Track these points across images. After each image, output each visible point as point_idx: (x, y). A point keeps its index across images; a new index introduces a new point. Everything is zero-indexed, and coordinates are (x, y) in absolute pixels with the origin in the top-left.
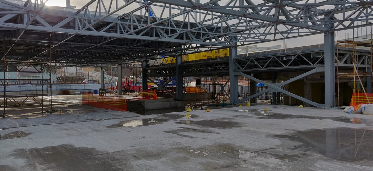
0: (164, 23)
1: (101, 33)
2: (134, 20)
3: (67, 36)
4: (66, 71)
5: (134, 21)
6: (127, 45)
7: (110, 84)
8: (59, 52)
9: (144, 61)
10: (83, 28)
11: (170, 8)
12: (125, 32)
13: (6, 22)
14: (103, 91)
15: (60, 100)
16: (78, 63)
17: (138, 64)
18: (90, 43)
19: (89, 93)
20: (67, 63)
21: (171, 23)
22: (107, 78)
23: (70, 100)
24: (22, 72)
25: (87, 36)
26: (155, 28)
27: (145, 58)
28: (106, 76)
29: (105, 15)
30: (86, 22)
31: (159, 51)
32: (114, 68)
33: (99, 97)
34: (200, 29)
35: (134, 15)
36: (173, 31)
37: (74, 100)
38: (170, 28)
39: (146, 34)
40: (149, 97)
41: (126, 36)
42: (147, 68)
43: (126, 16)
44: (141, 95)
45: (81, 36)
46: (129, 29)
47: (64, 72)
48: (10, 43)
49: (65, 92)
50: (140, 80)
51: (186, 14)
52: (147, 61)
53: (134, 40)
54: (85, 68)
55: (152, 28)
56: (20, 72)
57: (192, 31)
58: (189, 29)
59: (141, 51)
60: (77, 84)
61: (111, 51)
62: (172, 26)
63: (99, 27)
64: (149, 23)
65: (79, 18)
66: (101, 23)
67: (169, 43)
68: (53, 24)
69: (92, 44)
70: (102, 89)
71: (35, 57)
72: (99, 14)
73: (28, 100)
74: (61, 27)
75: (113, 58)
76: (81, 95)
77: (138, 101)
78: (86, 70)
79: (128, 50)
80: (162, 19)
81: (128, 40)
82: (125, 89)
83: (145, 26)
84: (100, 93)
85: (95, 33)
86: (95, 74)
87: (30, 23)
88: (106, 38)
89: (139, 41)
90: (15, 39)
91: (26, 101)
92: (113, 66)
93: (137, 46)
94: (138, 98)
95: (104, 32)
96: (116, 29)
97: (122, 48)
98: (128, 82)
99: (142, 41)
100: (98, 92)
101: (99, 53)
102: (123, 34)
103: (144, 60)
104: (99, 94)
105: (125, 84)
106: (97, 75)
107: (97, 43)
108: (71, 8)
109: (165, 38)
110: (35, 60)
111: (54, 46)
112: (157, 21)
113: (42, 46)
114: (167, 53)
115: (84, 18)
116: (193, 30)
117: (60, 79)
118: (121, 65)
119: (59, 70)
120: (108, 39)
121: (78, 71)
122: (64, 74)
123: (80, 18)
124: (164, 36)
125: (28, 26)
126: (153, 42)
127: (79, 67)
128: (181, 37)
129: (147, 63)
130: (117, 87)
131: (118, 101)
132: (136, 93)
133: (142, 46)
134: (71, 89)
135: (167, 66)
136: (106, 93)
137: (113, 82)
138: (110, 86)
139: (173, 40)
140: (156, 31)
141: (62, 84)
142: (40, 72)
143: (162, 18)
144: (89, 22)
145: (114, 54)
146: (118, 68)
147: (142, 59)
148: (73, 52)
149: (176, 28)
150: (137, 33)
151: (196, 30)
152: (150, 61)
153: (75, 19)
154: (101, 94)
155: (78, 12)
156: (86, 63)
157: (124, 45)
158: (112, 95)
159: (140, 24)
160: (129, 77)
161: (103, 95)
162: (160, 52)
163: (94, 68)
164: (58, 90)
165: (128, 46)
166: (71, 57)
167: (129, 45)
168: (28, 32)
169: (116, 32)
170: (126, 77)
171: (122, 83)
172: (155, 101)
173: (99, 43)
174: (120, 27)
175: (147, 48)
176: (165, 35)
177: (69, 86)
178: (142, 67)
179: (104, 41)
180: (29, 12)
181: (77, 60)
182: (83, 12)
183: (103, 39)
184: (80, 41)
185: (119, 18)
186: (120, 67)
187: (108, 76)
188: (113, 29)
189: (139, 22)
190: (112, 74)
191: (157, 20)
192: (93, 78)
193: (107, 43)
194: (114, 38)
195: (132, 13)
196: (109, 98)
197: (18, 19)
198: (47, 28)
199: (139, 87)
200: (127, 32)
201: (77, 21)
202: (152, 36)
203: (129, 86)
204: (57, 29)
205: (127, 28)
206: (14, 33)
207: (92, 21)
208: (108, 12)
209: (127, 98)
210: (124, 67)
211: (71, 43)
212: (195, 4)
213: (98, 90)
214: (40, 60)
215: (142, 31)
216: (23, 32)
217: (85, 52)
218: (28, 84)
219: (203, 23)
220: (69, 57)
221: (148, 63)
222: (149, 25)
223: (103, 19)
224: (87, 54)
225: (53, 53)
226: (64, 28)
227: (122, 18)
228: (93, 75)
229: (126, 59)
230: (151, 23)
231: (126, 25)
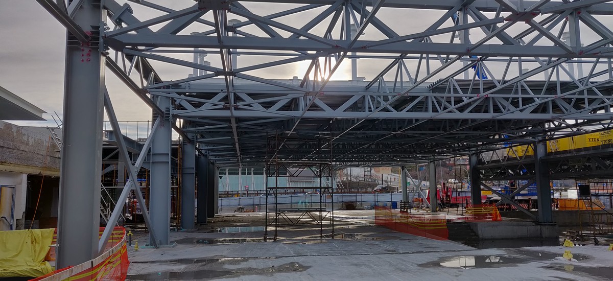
0: (508, 88)
1: (404, 114)
2: (455, 89)
3: (353, 121)
4: (349, 173)
5: (455, 90)
6: (444, 129)
7: (417, 194)
8: (341, 146)
9: (474, 154)
10: (377, 108)
11: (520, 62)
12: (440, 108)
13: (279, 110)
14: (407, 205)
15: (342, 218)
16: (367, 161)
17: (463, 160)
18: (385, 130)
19: (385, 207)
20: (352, 161)
21: (522, 86)
22: (412, 183)
23: (357, 218)
24: (296, 177)
25: (380, 120)
26: (493, 98)
27: (475, 149)
28: (409, 180)
29: (411, 86)
30: (381, 100)
31: (500, 136)
32: (422, 166)
33: (400, 214)
34: (582, 93)
35: (456, 80)
36: (527, 101)
37: (362, 218)
38: (520, 96)
39: (477, 110)
40: (484, 216)
41: (442, 115)
42: (479, 166)
43: (442, 84)
44: (470, 212)
45: (372, 121)
46: (448, 105)
47: (347, 175)
48: (282, 137)
49: (350, 206)
50: (467, 186)
51: (550, 70)
52: (478, 153)
53: (457, 121)
54: (377, 169)
55: (487, 99)
56: (294, 177)
57: (566, 97)
58: (559, 94)
59: (467, 138)
60: (366, 192)
61: (418, 140)
62: (524, 91)
63: (399, 105)
64: (482, 90)
65: (370, 95)
66: (402, 99)
67: (520, 121)
68: (334, 107)
69: (389, 132)
70: (405, 202)
71: (310, 155)
72: (400, 85)
73: (304, 217)
74: (344, 111)
75: (421, 151)
76: (373, 211)
77: (465, 222)
78: (379, 172)
79: (446, 138)
80: (505, 82)
81: (445, 122)
82: (442, 201)
83: (475, 97)
84: (401, 208)
85: (394, 114)
86: (393, 177)
87: (308, 108)
88: (410, 121)
89: (465, 121)
90: (288, 132)
91: (301, 218)
92: (420, 165)
93: (461, 130)
94: (465, 218)
95: (407, 111)
96: (427, 105)
97: (435, 135)
98: (447, 190)
99: (470, 122)
100: (399, 206)
101: (399, 145)
102: (437, 111)
103: (473, 152)
104: (399, 210)
105: (441, 194)
106: (395, 179)
107: (397, 129)
108: (359, 81)
109: (513, 113)
110: (309, 159)
111: (335, 138)
112: (495, 86)
113: (320, 139)
114: (516, 138)
115: (378, 94)
116: (566, 95)
117: (341, 186)
118: (434, 161)
119: (339, 172)
120: (414, 122)
121: (366, 173)
122: (347, 178)
123: (372, 94)
124: (509, 110)
125: (304, 113)
126: (489, 121)
127: (368, 166)
128: (543, 108)
129: (478, 157)
130: (428, 199)
131: (432, 222)
132: (460, 209)
133: (469, 129)
134: (357, 200)
135: (516, 161)
136: (411, 207)
137: (422, 190)
138: (416, 196)
139: (527, 115)
140: (494, 102)
141: (344, 193)
142: (316, 176)
143: (506, 79)
144: (386, 99)
145: (423, 144)
146: (429, 168)
147: (469, 151)
148: (361, 145)
149: (532, 95)
150: (461, 110)
151: (574, 94)
152: (483, 154)
153: (364, 97)
154: (403, 210)
155: (368, 85)
156: (379, 161)
157: (439, 129)
158: (421, 211)
159: (466, 95)
160: (447, 181)
161: (407, 211)
162: (502, 137)
163: (390, 168)
164: (339, 202)
165: (446, 131)
166: (358, 152)
167: (448, 130)
168: (304, 121)
169: (426, 110)
170: (442, 181)
171: (437, 192)
172: (496, 223)
173: (400, 128)
174: (433, 101)
175: (478, 133)
176: (512, 108)
177: (354, 196)
178: (470, 164)
179: (407, 126)
180: (307, 94)
181: (367, 156)
182: (376, 84)
183: (406, 123)
184: (371, 127)
185: (430, 88)
186: (432, 165)
187: (414, 180)
188: (421, 106)
189: (465, 90)
190: (419, 177)
191: (497, 84)
192: (389, 183)
193: (412, 129)
194: (423, 119)
195: (452, 77)
196: (415, 217)
197: (292, 105)
198: (328, 113)
199: (466, 198)
200: (445, 108)
201: (368, 98)
202: (486, 111)
203: (448, 196)
204: (340, 114)
205: (444, 103)
206: (286, 123)
207: (390, 97)
208: (414, 80)
209: (448, 217)
210: (439, 165)
211: (358, 132)
212: (570, 49)
213: (399, 204)
214: (316, 158)
215: (469, 105)
216: (299, 121)
217: (378, 144)
218: (301, 193)
219: (590, 80)
220: (354, 153)
221: (481, 158)
222: (482, 94)
223: (407, 92)
224: (381, 146)
225: (334, 147)
226: (350, 111)
227: (436, 88)
228: (389, 179)
229: (443, 153)
230: (485, 90)
231: (443, 97)
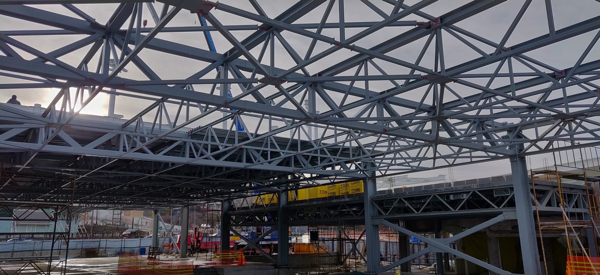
0: (260, 141)
1: (160, 157)
2: (213, 137)
3: (104, 160)
4: (95, 216)
5: (213, 139)
6: (200, 175)
7: (168, 239)
8: (87, 186)
9: (226, 200)
10: (132, 148)
11: (271, 119)
12: (197, 154)
13: (11, 139)
14: (156, 250)
15: (80, 267)
16: (118, 203)
17: (216, 206)
18: (140, 171)
19: (131, 254)
20: (100, 203)
21: (271, 141)
22: (163, 227)
23: (98, 267)
24: (23, 220)
25: (135, 161)
26: (246, 149)
27: (228, 196)
28: (161, 224)
29: (169, 129)
30: (137, 140)
31: (251, 185)
32: (177, 210)
33: (147, 261)
34: (316, 152)
35: (214, 129)
36: (275, 154)
37: (104, 266)
38: (269, 149)
39: (231, 159)
40: (231, 261)
41: (199, 161)
42: (230, 212)
43: (200, 131)
44: (218, 257)
45: (127, 161)
46: (205, 151)
47: (92, 218)
48: (10, 172)
49: (90, 253)
50: (217, 233)
51: (294, 129)
52: (230, 200)
53: (212, 168)
54: (127, 212)
55: (241, 149)
56: (20, 220)
57: (304, 154)
58: (299, 152)
59: (221, 185)
60: (112, 238)
61: (173, 184)
62: (273, 145)
63: (156, 147)
64: (236, 141)
65: (128, 134)
66: (161, 141)
67: (268, 172)
68: (83, 142)
69: (143, 174)
70: (154, 248)
71: (47, 195)
72: (158, 128)
73: (26, 268)
74: (96, 148)
75: (175, 195)
76: (117, 258)
77: (212, 268)
78: (129, 215)
79: (201, 183)
80: (257, 136)
81: (201, 167)
82: (193, 246)
83: (230, 146)
84: (149, 253)
85: (150, 156)
86: (144, 221)
87: (49, 141)
88: (166, 164)
89: (220, 168)
90: (19, 166)
91: (22, 270)
92: (174, 209)
93: (216, 177)
94: (213, 263)
95: (165, 154)
96: (184, 150)
97: (191, 180)
98: (198, 236)
99: (224, 170)
100: (147, 252)
101: (154, 188)
102: (194, 157)
103: (226, 198)
104: (147, 256)
105: (192, 239)
106: (147, 223)
107: (152, 172)
108: (116, 118)
109: (262, 164)
110: (45, 199)
111: (81, 177)
112: (248, 139)
113: (61, 177)
114: (264, 187)
115: (134, 134)
116: (305, 152)
117: (83, 229)
118: (187, 206)
119: (84, 214)
120: (170, 165)
121: (115, 216)
122: (92, 222)
123: (128, 133)
124: (259, 161)
125: (44, 146)
126: (241, 170)
127: (118, 209)
128: (286, 162)
129: (230, 203)
130: (179, 244)
131: (180, 268)
132: (209, 254)
133: (224, 176)
134: (101, 247)
135: (262, 209)
136: (160, 253)
137: (173, 235)
138: (167, 242)
139: (273, 167)
140: (247, 153)
141: (86, 238)
142: (51, 219)
143: (259, 132)
144: (143, 140)
145: (178, 188)
146: (182, 212)
147: (222, 197)
148: (111, 186)
149: (278, 150)
150: (217, 157)
151: (310, 152)
152: (235, 201)
153: (119, 136)
154: (151, 256)
155: (125, 124)
156: (131, 203)
157: (194, 174)
158: (170, 257)
159: (222, 144)
160: (200, 226)
161: (155, 257)
162: (253, 185)
163: (142, 212)
164: (78, 249)
165: (201, 176)
166: (107, 194)
167: (203, 176)
168: (42, 155)
169: (183, 155)
170: (195, 226)
171: (188, 237)
172: (241, 267)
173: (155, 171)
174: (190, 147)
175: (231, 180)
176: (262, 159)
177: (98, 241)
178: (222, 211)
179: (163, 169)
180: (49, 125)
181: (117, 198)
182: (134, 124)
183: (162, 166)
184: (124, 168)
185: (189, 133)
186: (185, 210)
187: (166, 224)
188: (179, 150)
189: (222, 139)
190: (172, 221)
191: (250, 136)
192: (140, 228)
193: (168, 173)
194: (179, 164)
195: (211, 126)
196: (163, 263)
197: (30, 135)
198: (75, 149)
199: (216, 243)
200: (202, 155)
201: (124, 139)
202: (240, 161)
203: (198, 241)
204: (89, 151)
205: (201, 149)
206: (20, 156)
207: (147, 139)
208: (173, 125)
209: (196, 263)
210: (193, 210)
211: (110, 172)
212: (308, 114)
213: (147, 249)
214: (54, 198)
215: (225, 153)
216: (35, 155)
217: (131, 186)
218: (29, 238)
219: (322, 142)
220: (103, 194)
221: (232, 204)
222: (237, 144)
223: (165, 136)
224: (134, 188)
225: (79, 187)
226: (101, 148)
227: (195, 134)
228: (140, 223)
229: (197, 198)
230: (240, 141)
231: (200, 144)
